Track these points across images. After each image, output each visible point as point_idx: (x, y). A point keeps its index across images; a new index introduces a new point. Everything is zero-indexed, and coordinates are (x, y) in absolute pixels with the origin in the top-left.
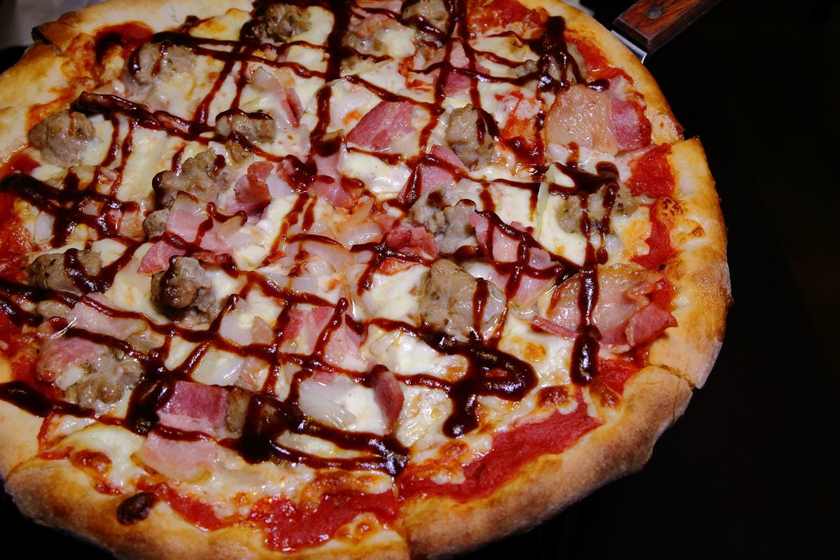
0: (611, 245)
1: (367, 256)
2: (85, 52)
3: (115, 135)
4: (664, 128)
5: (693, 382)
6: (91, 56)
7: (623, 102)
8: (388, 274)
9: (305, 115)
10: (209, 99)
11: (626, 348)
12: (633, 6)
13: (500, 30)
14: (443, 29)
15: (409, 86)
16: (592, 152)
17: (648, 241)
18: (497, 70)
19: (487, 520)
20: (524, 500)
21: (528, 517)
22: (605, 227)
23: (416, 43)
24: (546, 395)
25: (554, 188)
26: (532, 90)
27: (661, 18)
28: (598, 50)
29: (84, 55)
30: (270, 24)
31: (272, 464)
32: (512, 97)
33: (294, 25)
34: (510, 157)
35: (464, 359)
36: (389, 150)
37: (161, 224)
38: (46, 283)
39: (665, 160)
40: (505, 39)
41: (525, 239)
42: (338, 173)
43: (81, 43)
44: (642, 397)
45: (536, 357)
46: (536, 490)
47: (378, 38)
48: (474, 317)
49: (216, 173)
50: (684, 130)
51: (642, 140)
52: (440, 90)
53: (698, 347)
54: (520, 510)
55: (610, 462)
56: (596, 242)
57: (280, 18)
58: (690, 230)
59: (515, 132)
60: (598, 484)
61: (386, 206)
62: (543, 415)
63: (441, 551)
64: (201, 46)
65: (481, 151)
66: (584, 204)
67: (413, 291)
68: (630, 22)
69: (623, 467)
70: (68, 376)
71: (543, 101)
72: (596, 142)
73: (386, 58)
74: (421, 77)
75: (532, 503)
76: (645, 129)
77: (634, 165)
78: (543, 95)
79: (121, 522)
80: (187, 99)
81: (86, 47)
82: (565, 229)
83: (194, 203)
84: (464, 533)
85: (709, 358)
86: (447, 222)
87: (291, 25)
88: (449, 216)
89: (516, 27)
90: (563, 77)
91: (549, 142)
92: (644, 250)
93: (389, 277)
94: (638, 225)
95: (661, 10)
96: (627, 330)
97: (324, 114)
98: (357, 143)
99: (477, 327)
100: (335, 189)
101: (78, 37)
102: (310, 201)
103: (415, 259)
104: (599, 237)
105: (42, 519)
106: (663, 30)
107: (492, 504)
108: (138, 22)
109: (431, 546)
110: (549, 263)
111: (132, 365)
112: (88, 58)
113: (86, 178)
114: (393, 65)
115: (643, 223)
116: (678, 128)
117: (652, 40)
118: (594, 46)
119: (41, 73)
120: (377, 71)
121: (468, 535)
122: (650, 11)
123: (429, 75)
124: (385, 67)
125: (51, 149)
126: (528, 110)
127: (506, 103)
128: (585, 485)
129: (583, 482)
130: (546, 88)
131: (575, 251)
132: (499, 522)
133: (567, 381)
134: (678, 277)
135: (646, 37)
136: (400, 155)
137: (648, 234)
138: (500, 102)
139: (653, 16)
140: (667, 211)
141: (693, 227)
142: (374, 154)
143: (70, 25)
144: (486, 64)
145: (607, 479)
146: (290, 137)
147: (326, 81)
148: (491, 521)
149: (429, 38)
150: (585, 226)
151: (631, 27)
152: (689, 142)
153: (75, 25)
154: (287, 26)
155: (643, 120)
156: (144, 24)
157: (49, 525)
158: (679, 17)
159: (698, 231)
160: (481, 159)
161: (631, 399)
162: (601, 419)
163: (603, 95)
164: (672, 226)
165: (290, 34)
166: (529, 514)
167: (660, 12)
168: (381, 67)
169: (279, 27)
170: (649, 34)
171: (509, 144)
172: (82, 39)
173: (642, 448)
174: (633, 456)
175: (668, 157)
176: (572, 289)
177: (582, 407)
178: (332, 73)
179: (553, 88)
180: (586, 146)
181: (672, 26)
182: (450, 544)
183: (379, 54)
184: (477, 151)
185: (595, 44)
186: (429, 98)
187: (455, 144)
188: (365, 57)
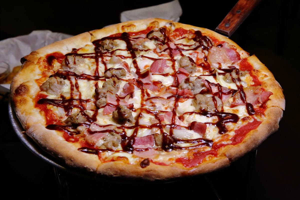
0: (243, 84)
1: (173, 99)
2: (44, 63)
3: (71, 83)
4: (243, 54)
5: (282, 108)
6: (46, 64)
7: (229, 49)
8: (182, 102)
9: (131, 69)
10: (97, 69)
11: (260, 105)
12: (220, 24)
13: (181, 37)
14: (163, 40)
15: (160, 56)
16: (225, 64)
17: (253, 81)
18: (186, 48)
19: (244, 146)
20: (252, 140)
21: (254, 144)
22: (239, 80)
23: (156, 45)
24: (244, 120)
25: (220, 74)
26: (200, 51)
27: (230, 26)
28: (215, 38)
29: (44, 64)
30: (105, 46)
31: (174, 151)
32: (195, 53)
33: (113, 45)
34: (201, 69)
35: (216, 117)
36: (164, 73)
37: (104, 102)
38: (77, 121)
39: (247, 62)
40: (184, 39)
41: (219, 86)
42: (151, 81)
43: (42, 60)
44: (271, 113)
45: (236, 112)
46: (254, 137)
47: (144, 44)
48: (215, 105)
49: (115, 85)
50: (250, 53)
51: (238, 59)
52: (171, 55)
53: (280, 100)
54: (252, 142)
55: (270, 128)
56: (238, 84)
57: (108, 44)
58: (263, 76)
59: (200, 62)
60: (269, 135)
61: (171, 87)
62: (245, 123)
63: (235, 156)
64: (83, 56)
65: (193, 68)
66: (231, 75)
67: (191, 105)
68: (221, 29)
69: (273, 129)
70: (100, 143)
71: (204, 53)
72: (225, 61)
73: (149, 50)
74: (163, 53)
75: (254, 140)
76: (238, 56)
77: (239, 65)
78: (204, 51)
79: (143, 167)
80: (89, 70)
81: (44, 61)
82: (228, 82)
83: (112, 94)
84: (240, 150)
85: (284, 103)
86: (194, 86)
87: (112, 45)
88: (194, 83)
89: (186, 35)
90: (208, 46)
91: (211, 63)
92: (253, 83)
93: (183, 103)
94: (248, 78)
95: (229, 24)
96: (259, 100)
97: (137, 67)
98: (153, 73)
99: (216, 108)
100: (152, 86)
101: (40, 58)
102: (145, 91)
103: (188, 98)
104: (239, 83)
105: (115, 175)
106: (231, 29)
107: (244, 142)
108: (58, 52)
109: (232, 155)
110: (229, 91)
111: (119, 136)
112: (45, 64)
113: (68, 96)
114: (152, 51)
115: (249, 77)
116: (247, 53)
117: (229, 33)
118: (213, 37)
119: (33, 70)
120: (148, 54)
121: (241, 151)
122: (225, 25)
123: (166, 52)
124: (149, 53)
125: (51, 89)
126: (201, 56)
127: (194, 55)
128: (266, 134)
129: (265, 134)
130: (204, 49)
131: (233, 86)
132: (248, 146)
133: (248, 115)
134: (266, 87)
135: (227, 32)
136: (169, 73)
137: (252, 79)
138: (191, 55)
139: (227, 26)
140: (255, 72)
141: (264, 75)
142: (160, 75)
143: (35, 55)
144: (181, 47)
145: (270, 133)
146: (130, 75)
147: (133, 59)
148: (246, 146)
149: (159, 43)
150: (233, 80)
151: (221, 30)
152: (252, 56)
153: (37, 55)
154: (111, 46)
155: (237, 53)
156: (60, 52)
157: (118, 176)
158: (235, 25)
159: (266, 76)
160: (193, 71)
161: (268, 113)
162: (262, 121)
163: (222, 48)
164: (258, 76)
165: (112, 48)
166: (254, 143)
167: (228, 25)
168: (148, 52)
169: (108, 47)
170: (228, 31)
171: (200, 65)
172: (41, 59)
173: (276, 124)
174: (275, 126)
175: (248, 61)
176: (238, 96)
177: (255, 120)
178: (133, 56)
179: (206, 49)
180: (222, 63)
181: (234, 28)
182: (237, 154)
183: (146, 49)
184: (192, 68)
185: (213, 36)
186: (169, 58)
187: (184, 67)
188: (142, 50)
